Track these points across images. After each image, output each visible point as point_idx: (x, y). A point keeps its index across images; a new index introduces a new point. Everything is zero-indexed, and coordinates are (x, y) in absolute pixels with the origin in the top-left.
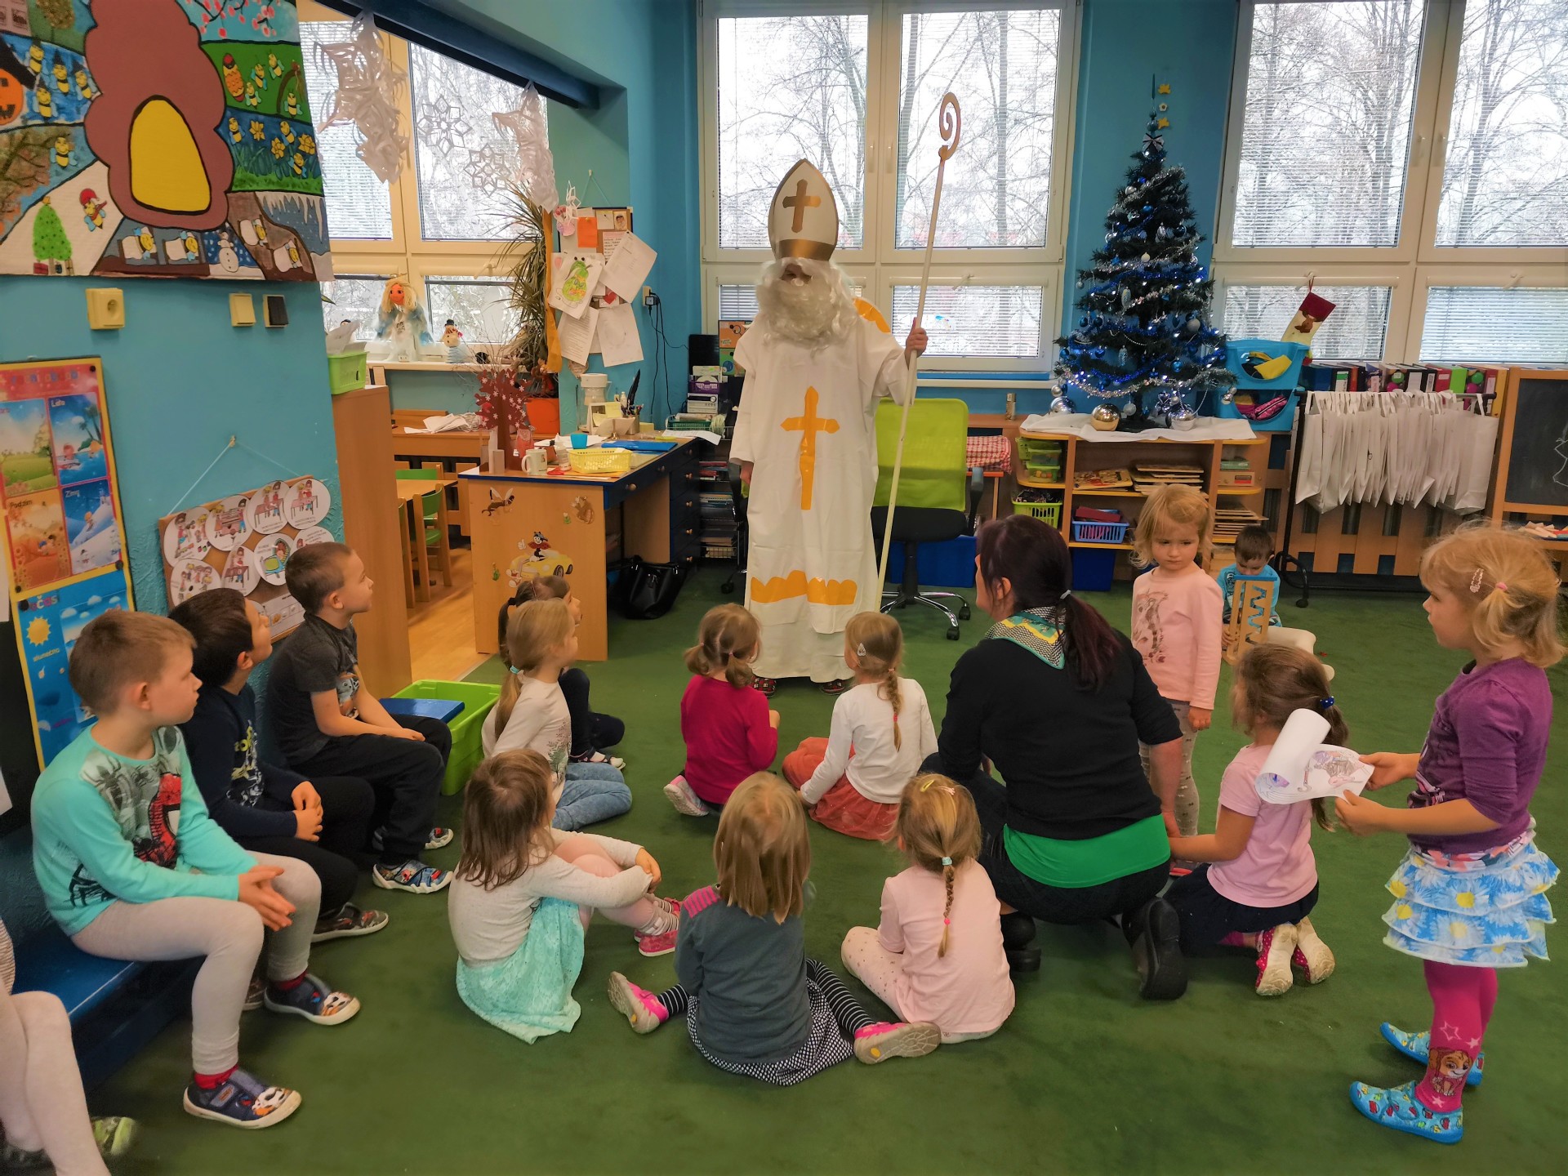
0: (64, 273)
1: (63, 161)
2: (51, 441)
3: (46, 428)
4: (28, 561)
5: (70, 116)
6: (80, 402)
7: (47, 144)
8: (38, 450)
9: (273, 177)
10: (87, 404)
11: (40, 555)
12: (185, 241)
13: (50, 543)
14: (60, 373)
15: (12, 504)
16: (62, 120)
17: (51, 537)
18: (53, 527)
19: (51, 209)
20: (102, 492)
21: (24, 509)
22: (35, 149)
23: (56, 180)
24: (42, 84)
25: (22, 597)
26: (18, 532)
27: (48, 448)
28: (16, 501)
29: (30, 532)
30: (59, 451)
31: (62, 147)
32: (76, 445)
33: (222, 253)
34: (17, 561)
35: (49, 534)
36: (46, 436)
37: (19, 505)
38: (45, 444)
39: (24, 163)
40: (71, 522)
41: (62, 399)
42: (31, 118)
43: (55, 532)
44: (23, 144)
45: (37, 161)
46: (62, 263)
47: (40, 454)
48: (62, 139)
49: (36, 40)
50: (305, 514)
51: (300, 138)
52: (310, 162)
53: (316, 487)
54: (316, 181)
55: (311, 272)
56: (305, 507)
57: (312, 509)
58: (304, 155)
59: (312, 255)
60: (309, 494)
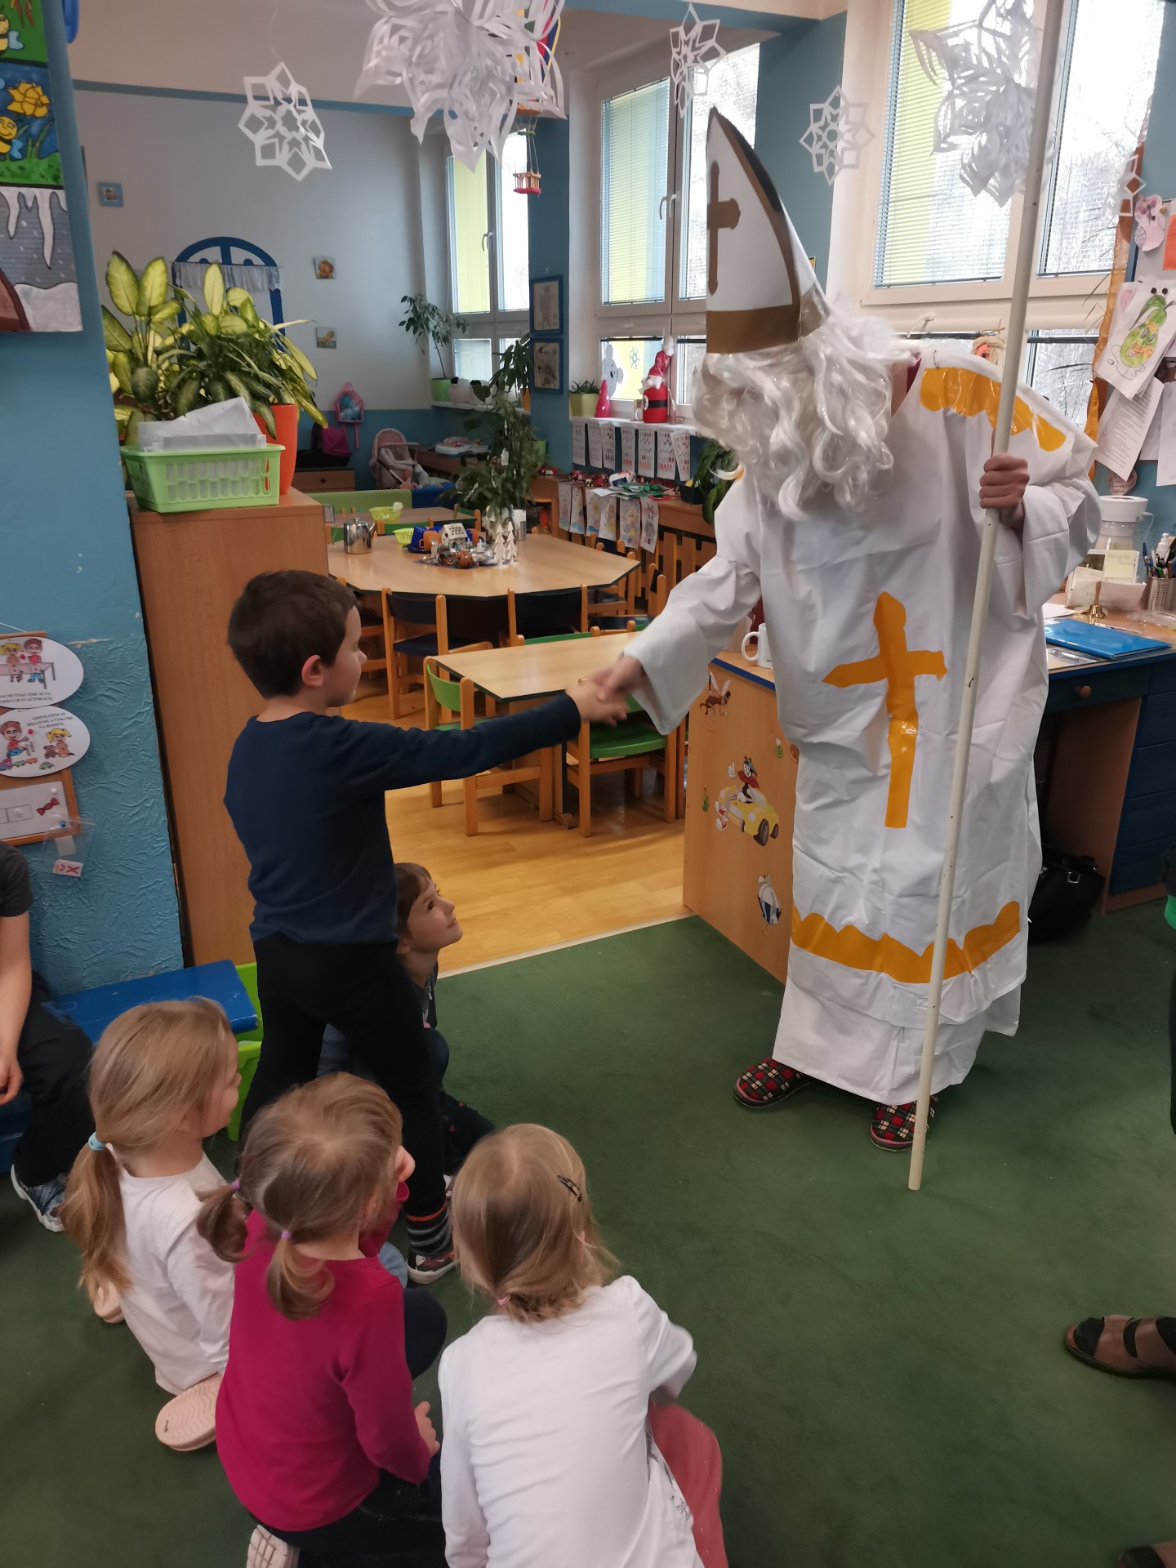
50: (25, 686)
51: (13, 92)
52: (35, 129)
53: (51, 650)
54: (44, 163)
55: (14, 315)
56: (26, 677)
57: (42, 681)
58: (20, 119)
59: (18, 288)
60: (35, 659)
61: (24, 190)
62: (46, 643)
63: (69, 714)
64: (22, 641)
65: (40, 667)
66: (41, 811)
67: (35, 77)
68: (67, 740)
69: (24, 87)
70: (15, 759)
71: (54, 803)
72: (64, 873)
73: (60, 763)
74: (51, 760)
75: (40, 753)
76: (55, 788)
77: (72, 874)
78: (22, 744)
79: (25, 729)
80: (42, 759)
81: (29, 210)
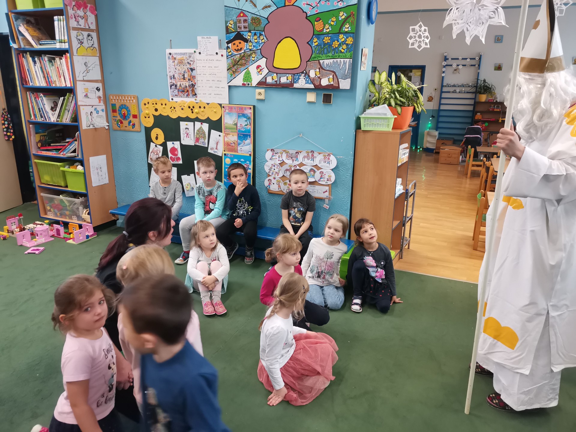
0: (250, 85)
1: (253, 59)
2: (237, 122)
3: (236, 119)
4: (227, 146)
5: (257, 47)
6: (246, 115)
7: (249, 56)
8: (233, 124)
9: (330, 54)
10: (247, 116)
11: (231, 146)
12: (287, 77)
13: (233, 144)
14: (242, 108)
15: (226, 133)
16: (255, 49)
17: (234, 143)
18: (234, 141)
19: (249, 71)
20: (248, 137)
21: (228, 135)
22: (247, 57)
23: (251, 63)
24: (250, 41)
25: (225, 153)
26: (226, 139)
27: (236, 124)
28: (227, 133)
29: (229, 141)
30: (239, 125)
31: (253, 56)
32: (243, 125)
33: (300, 81)
34: (225, 145)
35: (233, 142)
36: (236, 121)
37: (227, 134)
38: (236, 123)
39: (243, 61)
40: (239, 141)
41: (241, 114)
42: (247, 50)
43: (235, 142)
44: (244, 56)
45: (247, 60)
46: (250, 83)
47: (234, 125)
48: (254, 54)
49: (250, 31)
50: (326, 164)
51: (347, 39)
52: (349, 47)
53: (332, 157)
54: (349, 53)
55: (338, 86)
56: (326, 162)
57: (329, 164)
58: (347, 45)
59: (339, 80)
60: (329, 159)
61: (344, 59)
62: (331, 155)
63: (332, 172)
64: (327, 154)
65: (329, 161)
66: (324, 192)
67: (352, 36)
68: (331, 178)
69: (349, 38)
70: (321, 180)
71: (326, 191)
72: (325, 207)
73: (329, 183)
74: (328, 181)
75: (326, 180)
76: (327, 188)
77: (326, 208)
78: (323, 177)
79: (324, 173)
80: (326, 181)
81: (345, 63)
